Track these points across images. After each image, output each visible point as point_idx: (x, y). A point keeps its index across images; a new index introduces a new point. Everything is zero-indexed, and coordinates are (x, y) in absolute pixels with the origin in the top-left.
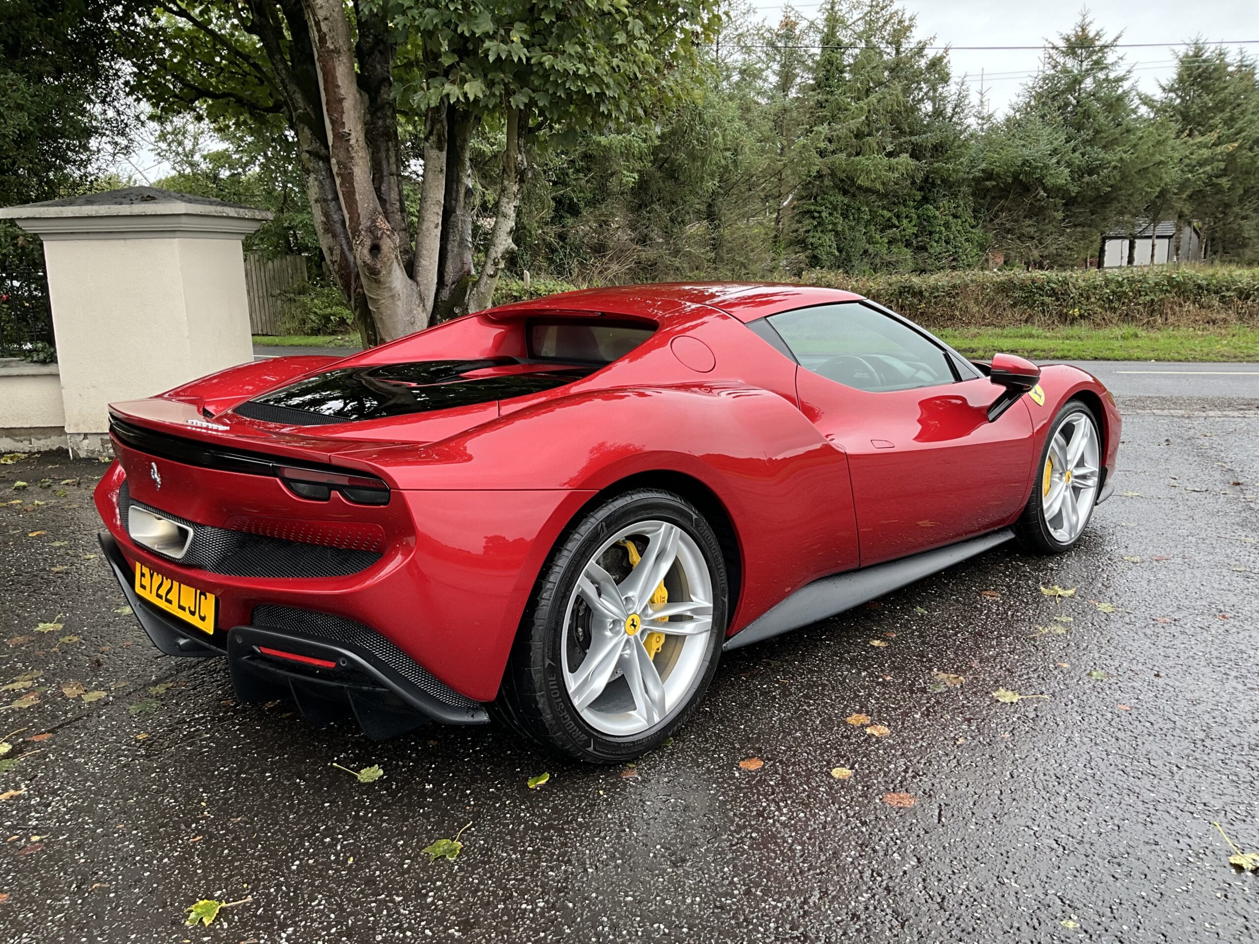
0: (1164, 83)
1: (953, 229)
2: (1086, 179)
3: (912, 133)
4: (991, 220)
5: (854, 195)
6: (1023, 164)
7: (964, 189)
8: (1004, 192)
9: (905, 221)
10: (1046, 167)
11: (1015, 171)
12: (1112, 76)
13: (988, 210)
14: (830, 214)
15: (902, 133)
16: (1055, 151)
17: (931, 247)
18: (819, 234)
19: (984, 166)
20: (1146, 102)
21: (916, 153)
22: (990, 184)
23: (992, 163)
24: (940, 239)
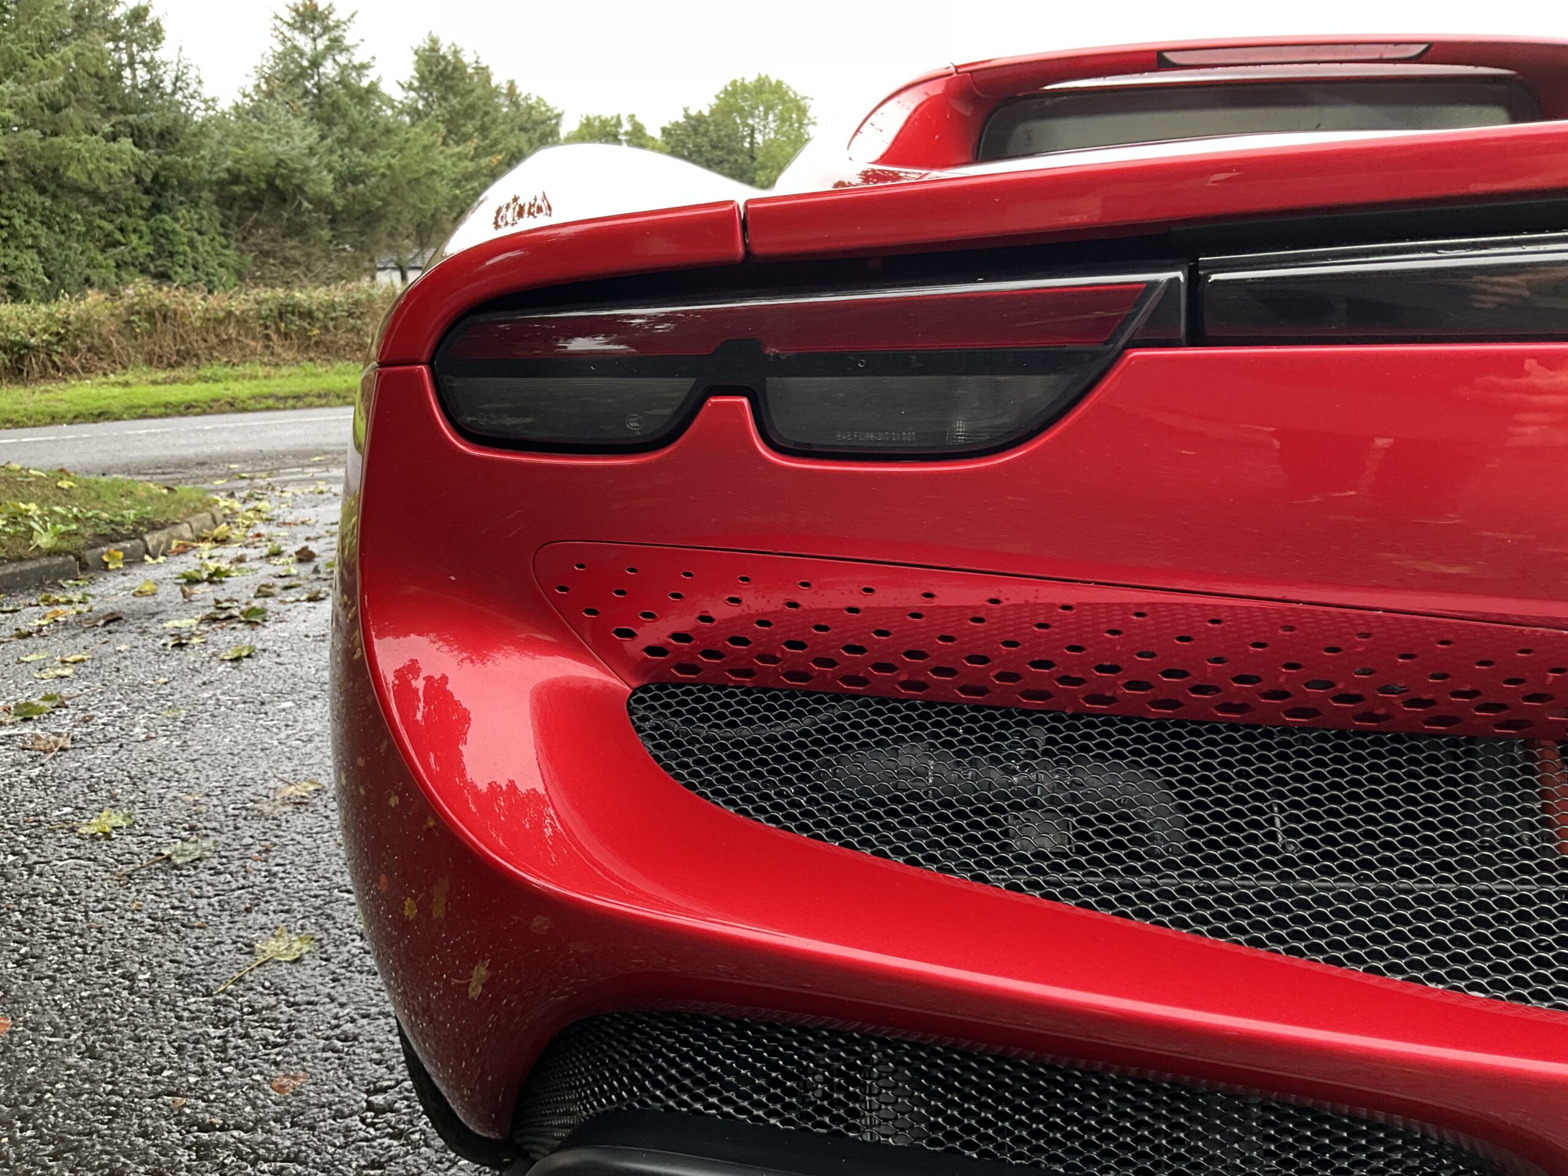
0: (403, 80)
1: (201, 249)
2: (351, 189)
3: (125, 111)
4: (244, 239)
5: (54, 197)
6: (278, 165)
7: (206, 194)
8: (255, 202)
9: (134, 238)
10: (306, 170)
11: (268, 175)
12: (356, 61)
13: (238, 225)
14: (27, 222)
15: (113, 110)
16: (312, 152)
17: (176, 273)
18: (13, 252)
19: (229, 163)
20: (390, 103)
21: (139, 137)
22: (238, 189)
23: (237, 161)
24: (185, 261)
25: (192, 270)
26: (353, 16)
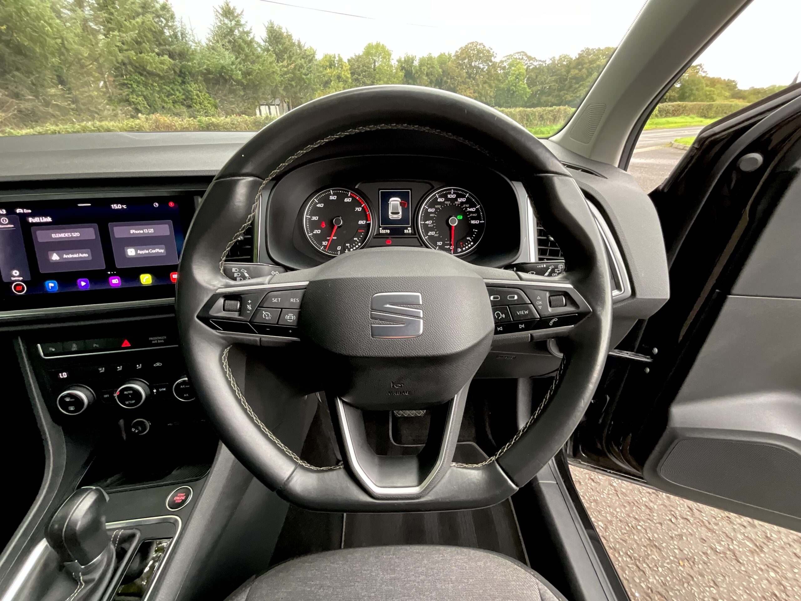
0: (263, 38)
1: (201, 98)
2: (248, 77)
3: (165, 45)
4: (216, 94)
5: (145, 76)
6: (222, 68)
7: (199, 78)
8: (217, 81)
9: (177, 93)
10: (232, 70)
11: (220, 71)
12: (245, 30)
13: (213, 89)
14: (138, 86)
15: (160, 44)
16: (233, 63)
17: (194, 106)
18: (135, 97)
19: (205, 67)
20: (260, 46)
21: (171, 56)
22: (211, 76)
23: (208, 65)
24: (196, 102)
25: (199, 105)
26: (242, 12)
